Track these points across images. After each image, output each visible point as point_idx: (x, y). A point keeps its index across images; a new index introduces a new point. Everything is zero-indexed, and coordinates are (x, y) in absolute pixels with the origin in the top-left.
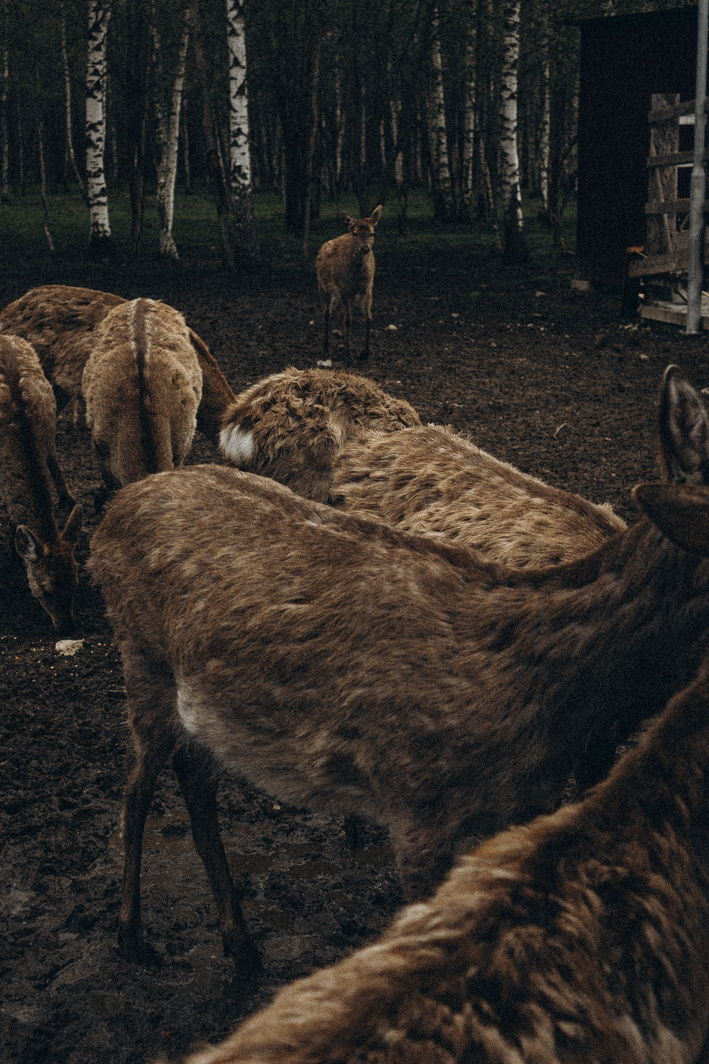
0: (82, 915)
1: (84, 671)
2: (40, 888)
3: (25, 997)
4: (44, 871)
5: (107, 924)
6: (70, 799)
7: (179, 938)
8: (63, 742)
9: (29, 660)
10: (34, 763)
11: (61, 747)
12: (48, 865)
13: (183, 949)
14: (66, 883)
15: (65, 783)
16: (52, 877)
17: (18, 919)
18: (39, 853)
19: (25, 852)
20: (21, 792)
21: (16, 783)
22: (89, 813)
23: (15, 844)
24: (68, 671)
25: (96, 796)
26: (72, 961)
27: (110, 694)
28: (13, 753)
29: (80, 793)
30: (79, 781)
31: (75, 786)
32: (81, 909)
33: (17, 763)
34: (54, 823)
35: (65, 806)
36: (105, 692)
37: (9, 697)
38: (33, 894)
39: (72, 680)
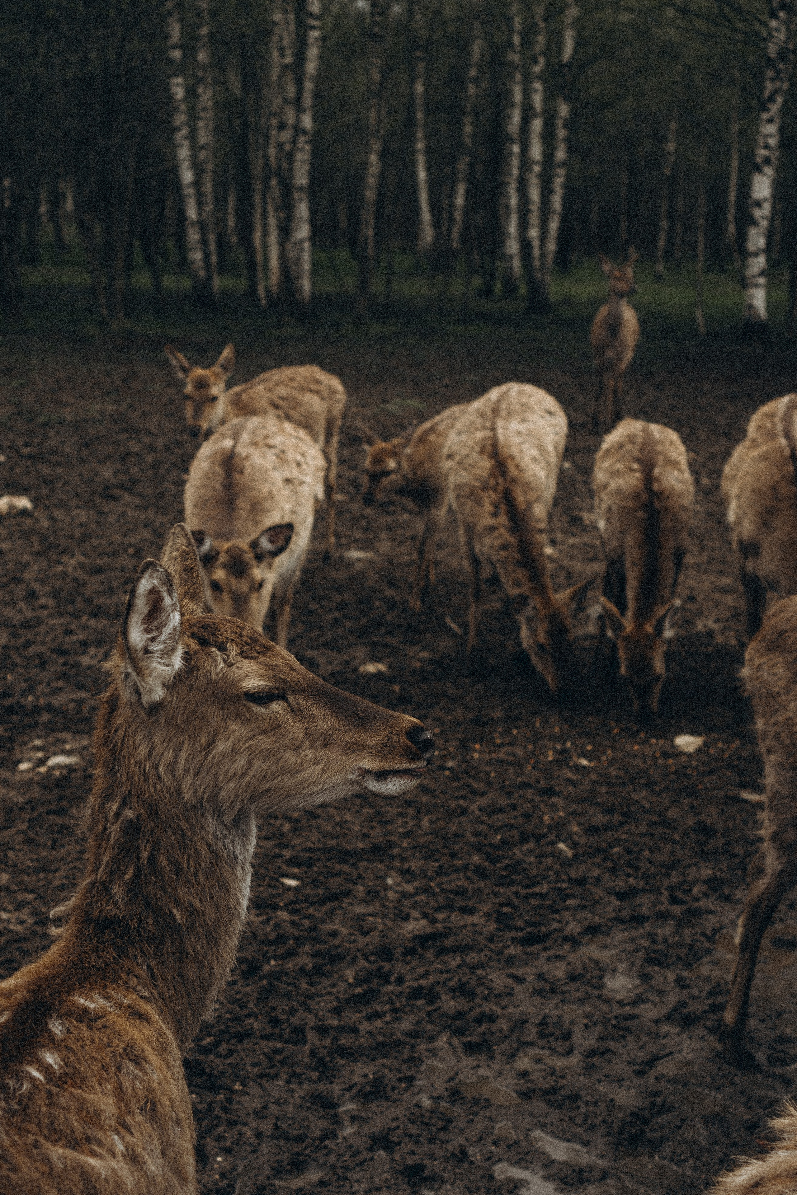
0: (685, 1011)
1: (703, 769)
2: (645, 978)
3: (623, 1079)
4: (649, 961)
5: (709, 1024)
6: (680, 896)
7: (783, 1051)
8: (677, 837)
9: (647, 750)
10: (646, 853)
11: (674, 842)
12: (654, 956)
13: (785, 1063)
14: (671, 976)
15: (675, 879)
16: (657, 968)
17: (621, 1003)
18: (645, 943)
19: (632, 940)
20: (631, 880)
21: (628, 870)
22: (696, 913)
23: (623, 930)
24: (686, 767)
25: (706, 895)
26: (671, 1053)
27: (728, 796)
28: (626, 841)
29: (690, 891)
30: (690, 878)
31: (685, 882)
32: (683, 1004)
33: (629, 852)
34: (663, 917)
35: (674, 900)
36: (722, 793)
37: (625, 785)
38: (638, 981)
39: (688, 776)
